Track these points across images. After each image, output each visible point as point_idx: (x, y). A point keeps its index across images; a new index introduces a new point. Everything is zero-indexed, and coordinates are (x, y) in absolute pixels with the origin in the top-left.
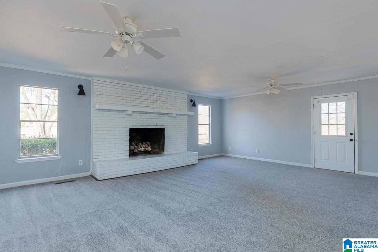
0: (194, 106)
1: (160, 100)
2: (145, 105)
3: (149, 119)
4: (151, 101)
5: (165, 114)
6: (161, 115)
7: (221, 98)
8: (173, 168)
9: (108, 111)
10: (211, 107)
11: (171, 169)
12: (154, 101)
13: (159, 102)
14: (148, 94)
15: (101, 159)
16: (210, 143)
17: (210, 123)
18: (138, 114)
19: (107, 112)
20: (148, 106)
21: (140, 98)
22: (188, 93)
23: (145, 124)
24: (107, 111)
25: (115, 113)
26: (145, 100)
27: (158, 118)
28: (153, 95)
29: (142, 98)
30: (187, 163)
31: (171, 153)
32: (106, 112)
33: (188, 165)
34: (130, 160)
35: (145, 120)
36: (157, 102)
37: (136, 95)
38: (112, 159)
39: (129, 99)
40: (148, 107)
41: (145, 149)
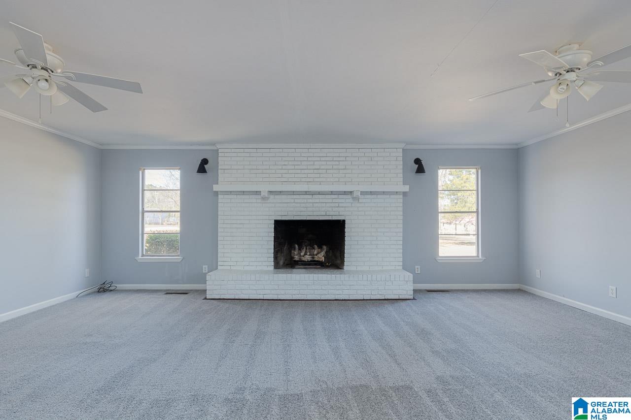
0: (422, 173)
1: (335, 167)
2: (303, 180)
3: (311, 204)
4: (316, 171)
5: (345, 193)
6: (336, 196)
7: (517, 144)
8: (345, 300)
9: (240, 193)
10: (480, 171)
11: (340, 300)
12: (320, 171)
13: (331, 171)
14: (310, 159)
15: (229, 268)
16: (478, 257)
17: (477, 209)
18: (290, 196)
19: (239, 195)
20: (308, 180)
21: (293, 168)
22: (402, 145)
23: (302, 213)
24: (238, 193)
25: (251, 196)
26: (303, 171)
27: (330, 201)
28: (318, 159)
29: (297, 167)
30: (380, 293)
31: (359, 268)
32: (237, 195)
33: (385, 300)
34: (274, 273)
35: (304, 205)
36: (329, 171)
37: (286, 163)
38: (247, 268)
39: (274, 171)
40: (309, 183)
41: (313, 258)
